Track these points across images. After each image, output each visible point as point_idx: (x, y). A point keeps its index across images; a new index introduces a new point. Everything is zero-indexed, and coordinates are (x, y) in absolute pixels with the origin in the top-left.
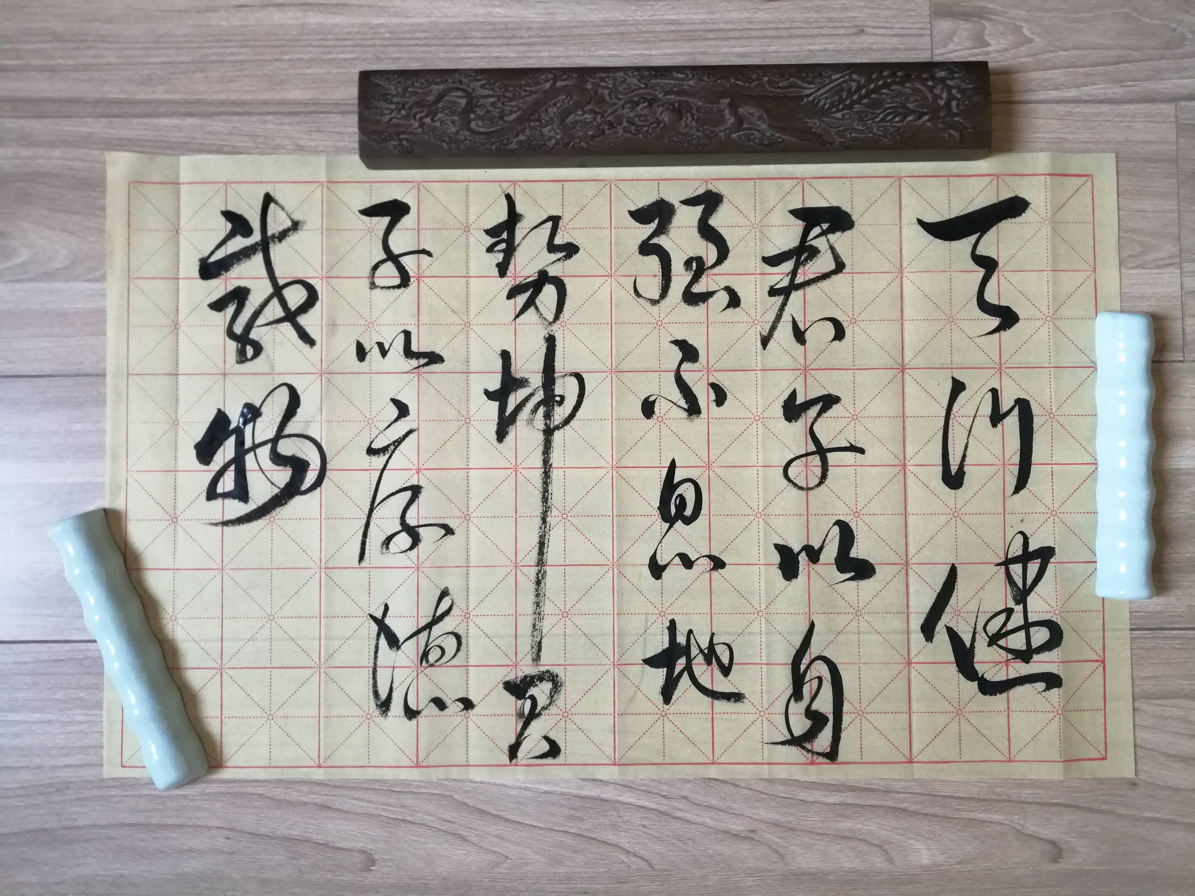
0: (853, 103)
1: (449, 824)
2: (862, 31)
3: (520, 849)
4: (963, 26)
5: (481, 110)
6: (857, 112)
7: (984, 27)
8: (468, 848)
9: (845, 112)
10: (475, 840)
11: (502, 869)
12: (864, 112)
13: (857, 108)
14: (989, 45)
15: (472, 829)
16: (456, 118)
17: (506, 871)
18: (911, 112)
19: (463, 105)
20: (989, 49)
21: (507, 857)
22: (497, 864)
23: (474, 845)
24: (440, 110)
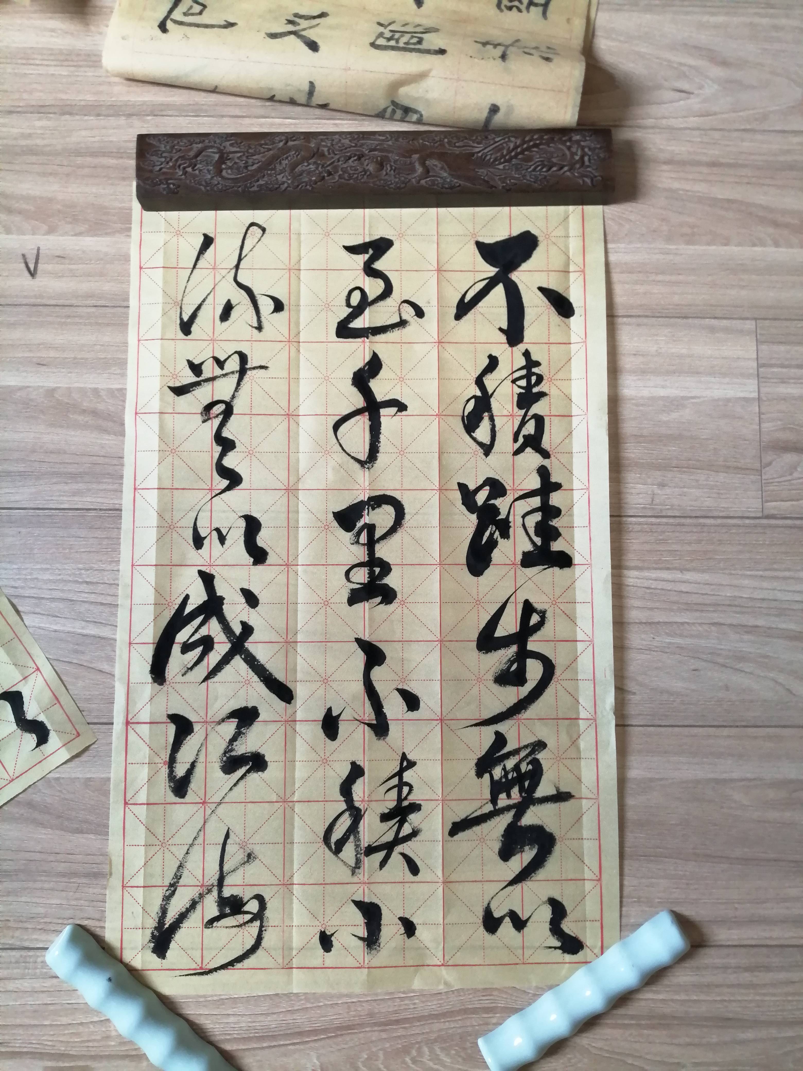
0: (511, 158)
5: (231, 162)
6: (513, 165)
9: (506, 164)
12: (519, 164)
13: (514, 162)
16: (212, 168)
18: (554, 165)
19: (216, 159)
24: (199, 162)
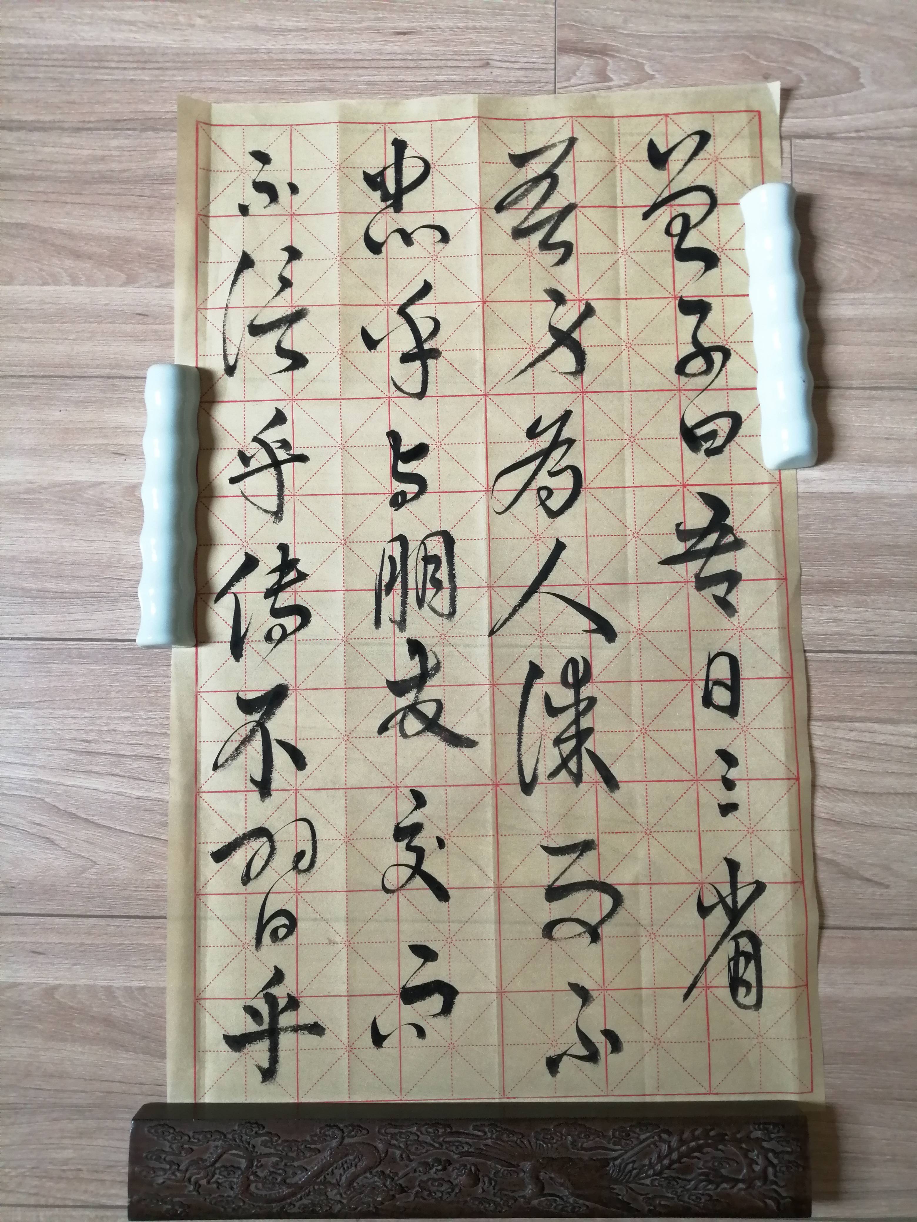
1: (38, 827)
2: (488, 64)
3: (109, 855)
4: (586, 62)
7: (607, 63)
8: (56, 852)
10: (64, 844)
11: (90, 875)
14: (611, 80)
15: (62, 833)
17: (93, 877)
20: (611, 84)
21: (95, 863)
22: (84, 870)
23: (63, 849)
